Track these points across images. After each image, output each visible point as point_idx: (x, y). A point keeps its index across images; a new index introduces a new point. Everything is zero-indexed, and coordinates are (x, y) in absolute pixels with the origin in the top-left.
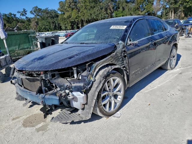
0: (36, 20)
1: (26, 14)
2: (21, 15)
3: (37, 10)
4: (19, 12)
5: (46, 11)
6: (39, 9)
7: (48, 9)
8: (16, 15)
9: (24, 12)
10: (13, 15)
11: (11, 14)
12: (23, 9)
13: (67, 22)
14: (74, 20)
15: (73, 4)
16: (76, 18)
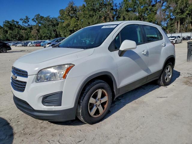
0: (38, 28)
1: (28, 21)
2: (23, 22)
3: (39, 18)
4: (21, 19)
5: (48, 19)
6: (41, 16)
7: (50, 17)
8: (18, 22)
9: (27, 20)
10: (15, 22)
11: (13, 21)
12: (26, 16)
13: (67, 30)
14: (72, 29)
15: (72, 12)
16: (75, 27)
